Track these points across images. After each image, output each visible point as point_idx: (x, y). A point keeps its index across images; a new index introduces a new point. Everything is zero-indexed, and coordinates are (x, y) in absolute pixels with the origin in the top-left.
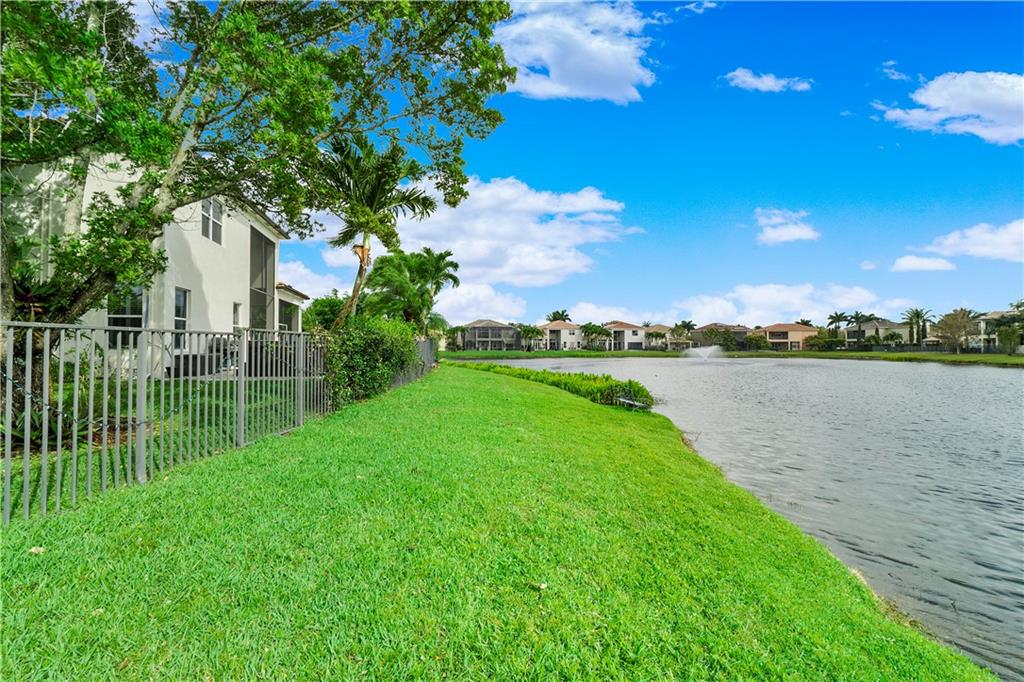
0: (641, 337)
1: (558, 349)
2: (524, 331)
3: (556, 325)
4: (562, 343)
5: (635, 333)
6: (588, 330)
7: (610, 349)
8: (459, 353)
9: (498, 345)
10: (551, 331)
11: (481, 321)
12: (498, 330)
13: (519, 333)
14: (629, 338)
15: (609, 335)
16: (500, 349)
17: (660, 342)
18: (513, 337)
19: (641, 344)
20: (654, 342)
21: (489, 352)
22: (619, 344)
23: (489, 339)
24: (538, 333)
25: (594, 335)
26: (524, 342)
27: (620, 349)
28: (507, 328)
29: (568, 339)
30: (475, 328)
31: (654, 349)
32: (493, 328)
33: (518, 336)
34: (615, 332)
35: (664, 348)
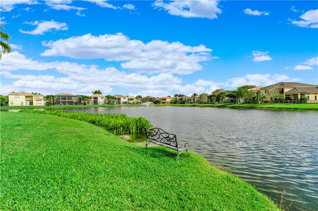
0: (126, 100)
1: (97, 104)
2: (83, 97)
3: (96, 95)
4: (98, 102)
5: (124, 98)
6: (108, 97)
7: (116, 104)
8: (52, 106)
9: (71, 103)
10: (94, 98)
11: (62, 93)
12: (70, 97)
13: (81, 98)
14: (122, 100)
15: (116, 99)
16: (72, 105)
17: (132, 101)
18: (78, 100)
19: (126, 102)
20: (130, 102)
21: (67, 106)
22: (119, 102)
23: (67, 100)
24: (88, 98)
25: (110, 99)
26: (82, 102)
27: (120, 104)
28: (75, 96)
29: (101, 101)
30: (59, 96)
31: (131, 104)
32: (68, 96)
33: (80, 99)
34: (118, 98)
35: (134, 103)
